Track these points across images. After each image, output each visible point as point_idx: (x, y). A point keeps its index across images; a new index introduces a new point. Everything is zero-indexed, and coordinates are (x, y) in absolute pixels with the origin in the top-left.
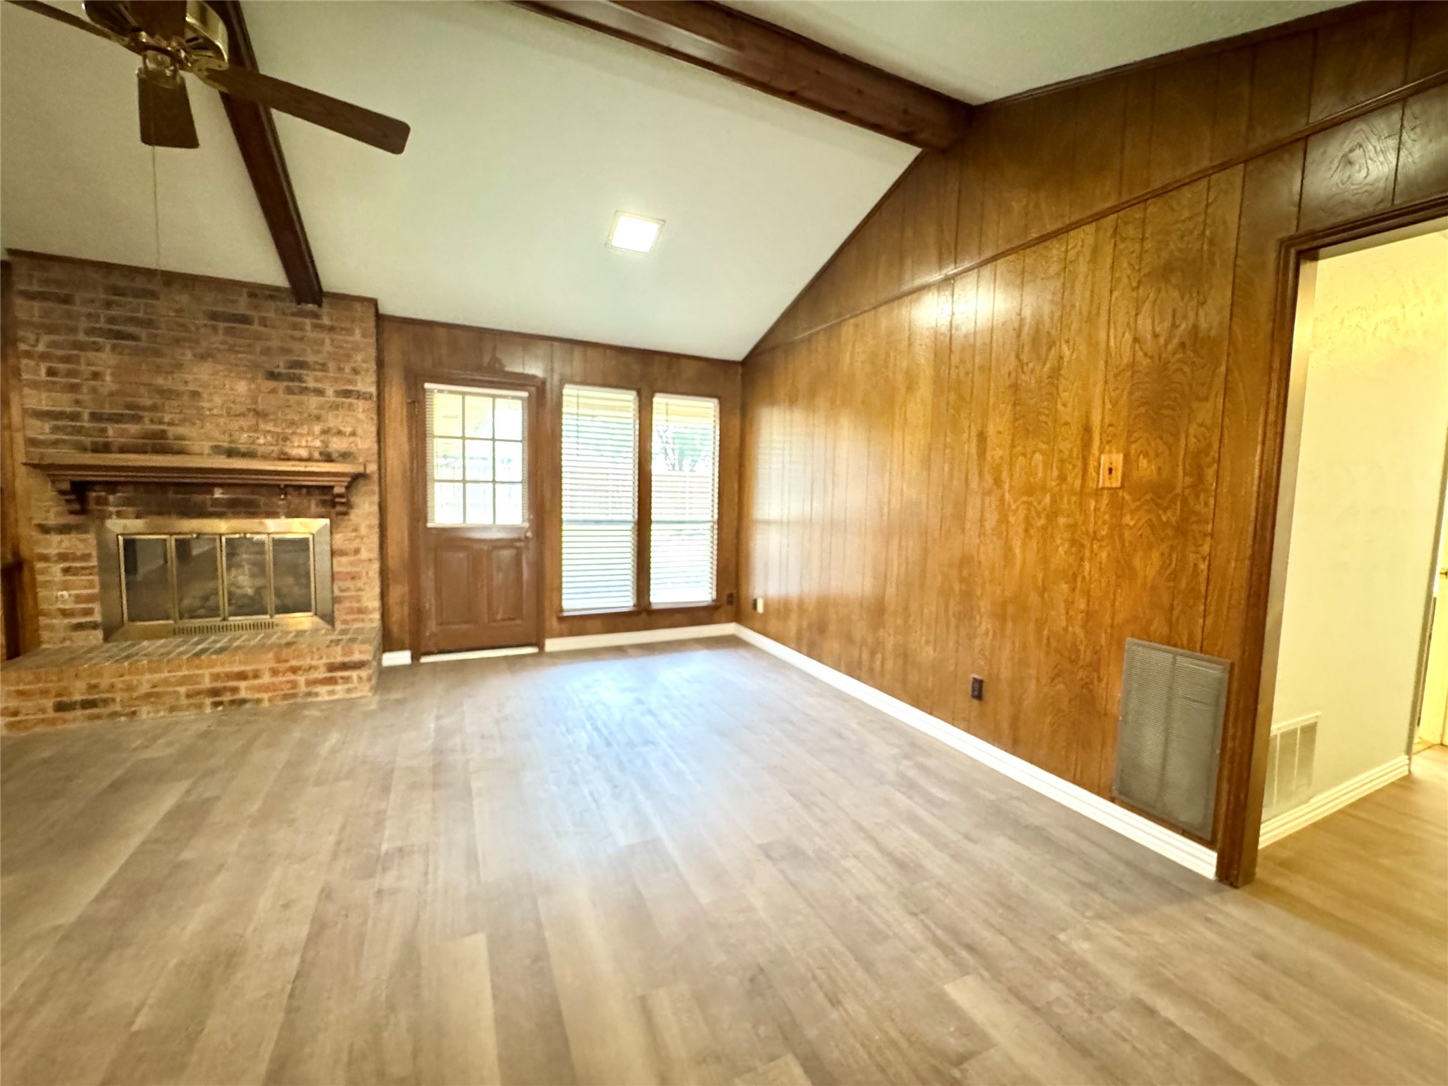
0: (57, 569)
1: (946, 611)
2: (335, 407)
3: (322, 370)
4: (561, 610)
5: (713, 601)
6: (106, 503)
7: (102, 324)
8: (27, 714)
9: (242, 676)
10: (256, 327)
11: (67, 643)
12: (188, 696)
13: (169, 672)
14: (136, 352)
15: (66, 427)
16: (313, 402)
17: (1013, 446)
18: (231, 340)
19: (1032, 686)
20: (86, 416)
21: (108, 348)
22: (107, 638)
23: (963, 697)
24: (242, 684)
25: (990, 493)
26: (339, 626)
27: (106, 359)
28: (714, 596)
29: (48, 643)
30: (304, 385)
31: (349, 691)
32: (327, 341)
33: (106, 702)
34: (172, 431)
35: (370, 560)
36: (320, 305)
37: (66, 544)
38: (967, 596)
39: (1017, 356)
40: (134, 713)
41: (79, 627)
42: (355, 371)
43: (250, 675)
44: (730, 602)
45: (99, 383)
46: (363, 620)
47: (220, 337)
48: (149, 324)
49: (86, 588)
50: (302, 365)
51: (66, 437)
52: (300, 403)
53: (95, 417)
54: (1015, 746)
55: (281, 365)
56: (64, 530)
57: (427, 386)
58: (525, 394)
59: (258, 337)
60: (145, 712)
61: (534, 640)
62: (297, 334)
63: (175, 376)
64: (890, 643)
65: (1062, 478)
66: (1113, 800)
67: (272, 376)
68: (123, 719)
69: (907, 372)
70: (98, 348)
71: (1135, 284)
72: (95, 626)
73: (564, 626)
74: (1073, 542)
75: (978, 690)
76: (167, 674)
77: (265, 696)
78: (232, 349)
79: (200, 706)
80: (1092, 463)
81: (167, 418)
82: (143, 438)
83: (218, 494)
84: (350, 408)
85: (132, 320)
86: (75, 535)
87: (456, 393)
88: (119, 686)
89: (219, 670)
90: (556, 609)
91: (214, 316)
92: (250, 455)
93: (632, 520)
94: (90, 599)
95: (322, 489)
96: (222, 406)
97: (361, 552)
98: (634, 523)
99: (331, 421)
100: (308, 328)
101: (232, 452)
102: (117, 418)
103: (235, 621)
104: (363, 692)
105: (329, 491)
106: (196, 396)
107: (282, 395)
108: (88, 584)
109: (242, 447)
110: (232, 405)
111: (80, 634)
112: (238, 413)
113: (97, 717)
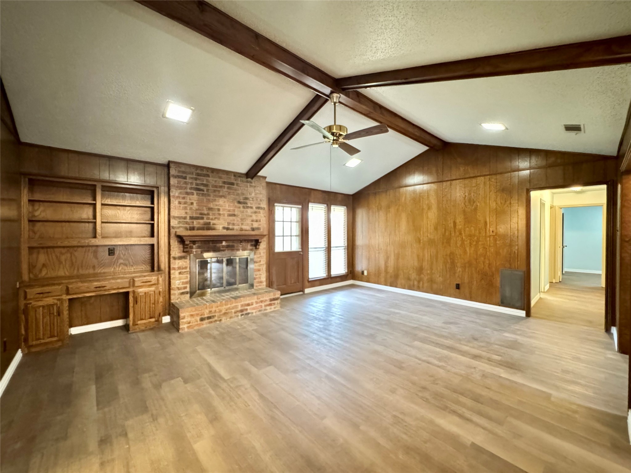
0: (177, 272)
1: (446, 267)
2: (255, 212)
3: (252, 200)
4: (309, 279)
5: (346, 273)
6: (193, 248)
7: (194, 186)
8: (193, 323)
9: (248, 305)
10: (235, 186)
11: (179, 299)
12: (235, 313)
13: (231, 305)
14: (203, 195)
15: (182, 221)
16: (249, 210)
17: (464, 225)
18: (229, 191)
19: (475, 283)
20: (188, 218)
21: (195, 194)
22: (191, 297)
23: (453, 290)
24: (248, 307)
25: (458, 236)
26: (255, 288)
27: (195, 197)
28: (346, 271)
29: (173, 300)
30: (247, 205)
31: (275, 308)
32: (253, 191)
33: (214, 316)
34: (212, 222)
35: (263, 264)
36: (252, 179)
37: (180, 263)
38: (453, 263)
39: (464, 204)
40: (221, 320)
41: (183, 293)
42: (261, 200)
43: (251, 304)
44: (351, 273)
45: (193, 206)
46: (261, 285)
47: (226, 190)
48: (206, 185)
49: (185, 279)
50: (246, 199)
51: (183, 225)
52: (247, 212)
53: (191, 218)
54: (471, 299)
55: (241, 199)
56: (180, 258)
57: (276, 204)
58: (300, 207)
59: (236, 190)
60: (224, 319)
61: (302, 290)
62: (246, 189)
63: (214, 203)
64: (425, 278)
65: (480, 233)
66: (499, 306)
67: (239, 202)
68: (218, 322)
69: (428, 204)
70: (193, 194)
71: (495, 191)
72: (187, 293)
73: (310, 284)
74: (484, 248)
75: (458, 287)
77: (254, 311)
78: (229, 193)
79: (238, 316)
80: (488, 230)
81: (211, 217)
82: (203, 225)
83: (224, 243)
84: (259, 213)
85: (203, 184)
86: (183, 260)
87: (282, 206)
88: (217, 311)
89: (243, 303)
90: (307, 278)
91: (224, 183)
92: (233, 229)
93: (325, 247)
94: (186, 283)
95: (251, 241)
96: (226, 213)
97: (262, 261)
98: (326, 248)
99: (254, 217)
100: (249, 186)
101: (228, 229)
102: (197, 218)
103: (227, 288)
104: (278, 308)
105: (254, 241)
106: (219, 210)
107: (242, 209)
108: (186, 278)
109: (231, 227)
110: (228, 213)
111: (183, 296)
112: (230, 215)
113: (211, 322)
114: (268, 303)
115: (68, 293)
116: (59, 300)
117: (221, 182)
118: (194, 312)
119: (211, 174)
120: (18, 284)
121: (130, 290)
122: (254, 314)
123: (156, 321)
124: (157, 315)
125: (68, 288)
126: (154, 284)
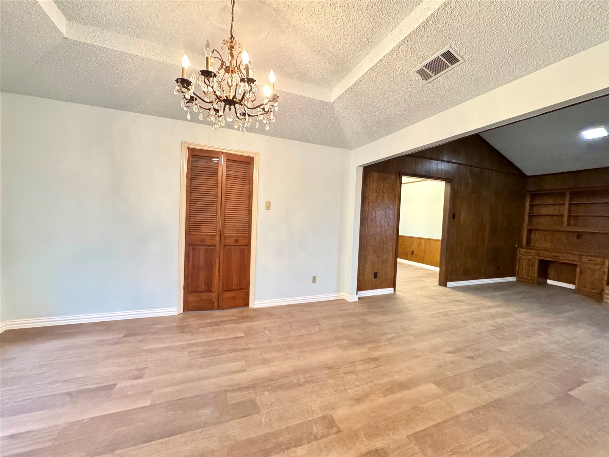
115: (538, 256)
116: (534, 258)
120: (517, 245)
121: (578, 264)
123: (598, 293)
125: (538, 253)
126: (599, 264)
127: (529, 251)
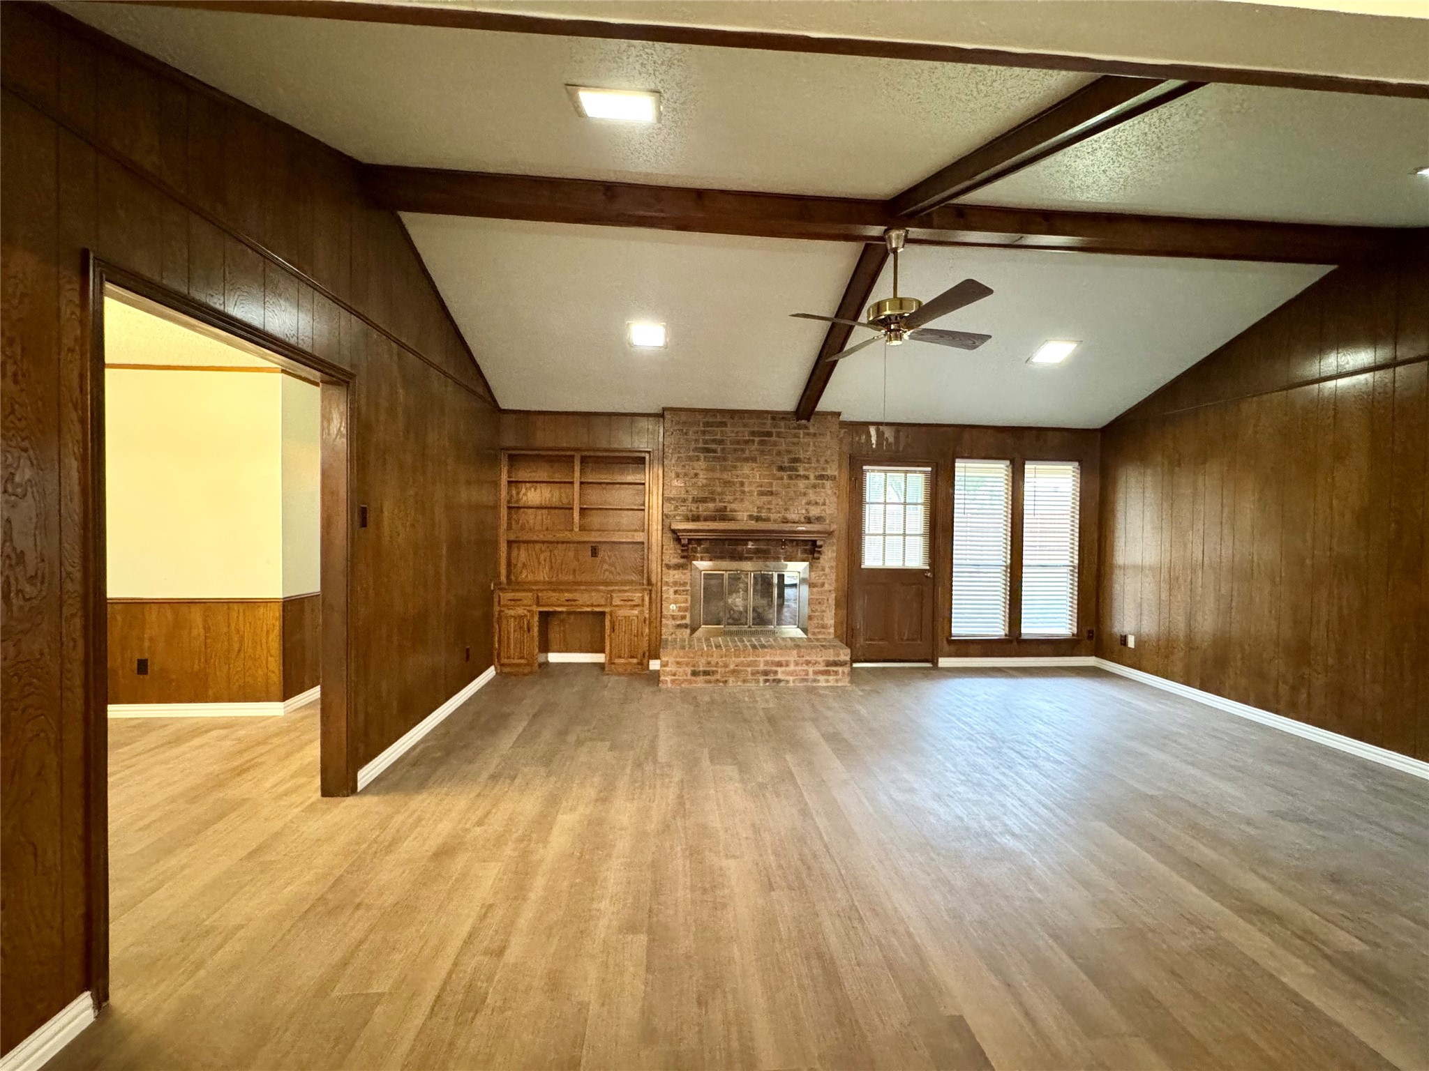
0: (672, 591)
2: (814, 486)
3: (809, 463)
4: (951, 635)
5: (1074, 635)
6: (696, 552)
7: (701, 445)
9: (780, 664)
10: (774, 438)
11: (674, 635)
12: (753, 674)
13: (745, 657)
14: (715, 459)
15: (681, 506)
16: (802, 484)
18: (762, 448)
20: (691, 500)
21: (702, 458)
22: (691, 634)
24: (779, 669)
26: (810, 636)
27: (702, 464)
28: (1075, 630)
29: (665, 635)
30: (798, 473)
31: (837, 681)
32: (811, 444)
33: (714, 673)
34: (730, 507)
35: (830, 591)
36: (809, 420)
37: (677, 576)
40: (726, 681)
41: (679, 626)
42: (827, 462)
43: (784, 663)
44: (1090, 638)
45: (698, 479)
46: (824, 633)
47: (756, 446)
48: (721, 442)
49: (684, 602)
50: (797, 460)
51: (680, 513)
52: (796, 485)
53: (695, 500)
55: (786, 462)
56: (678, 567)
57: (865, 467)
58: (930, 469)
59: (775, 444)
60: (731, 680)
61: (930, 658)
62: (796, 440)
63: (733, 472)
64: (1319, 681)
67: (781, 469)
68: (721, 684)
69: (1335, 444)
70: (698, 460)
72: (686, 626)
73: (953, 648)
76: (742, 659)
77: (791, 678)
78: (762, 453)
79: (758, 681)
81: (728, 498)
82: (715, 512)
83: (750, 545)
84: (823, 487)
85: (714, 441)
86: (681, 571)
87: (880, 471)
88: (720, 663)
89: (768, 658)
90: (946, 634)
91: (753, 433)
92: (767, 520)
93: (1004, 564)
94: (686, 610)
95: (805, 542)
96: (755, 490)
97: (826, 585)
98: (1006, 567)
99: (812, 496)
100: (801, 436)
101: (758, 519)
102: (704, 500)
103: (754, 628)
104: (845, 682)
105: (810, 543)
106: (742, 484)
107: (786, 481)
108: (685, 600)
109: (763, 515)
110: (760, 489)
111: (679, 632)
112: (762, 494)
113: (709, 682)
114: (822, 668)
115: (538, 604)
116: (529, 611)
117: (746, 434)
118: (681, 657)
119: (729, 422)
120: (492, 585)
121: (607, 610)
122: (791, 684)
123: (638, 664)
124: (639, 656)
125: (538, 597)
126: (637, 606)
127: (518, 595)
